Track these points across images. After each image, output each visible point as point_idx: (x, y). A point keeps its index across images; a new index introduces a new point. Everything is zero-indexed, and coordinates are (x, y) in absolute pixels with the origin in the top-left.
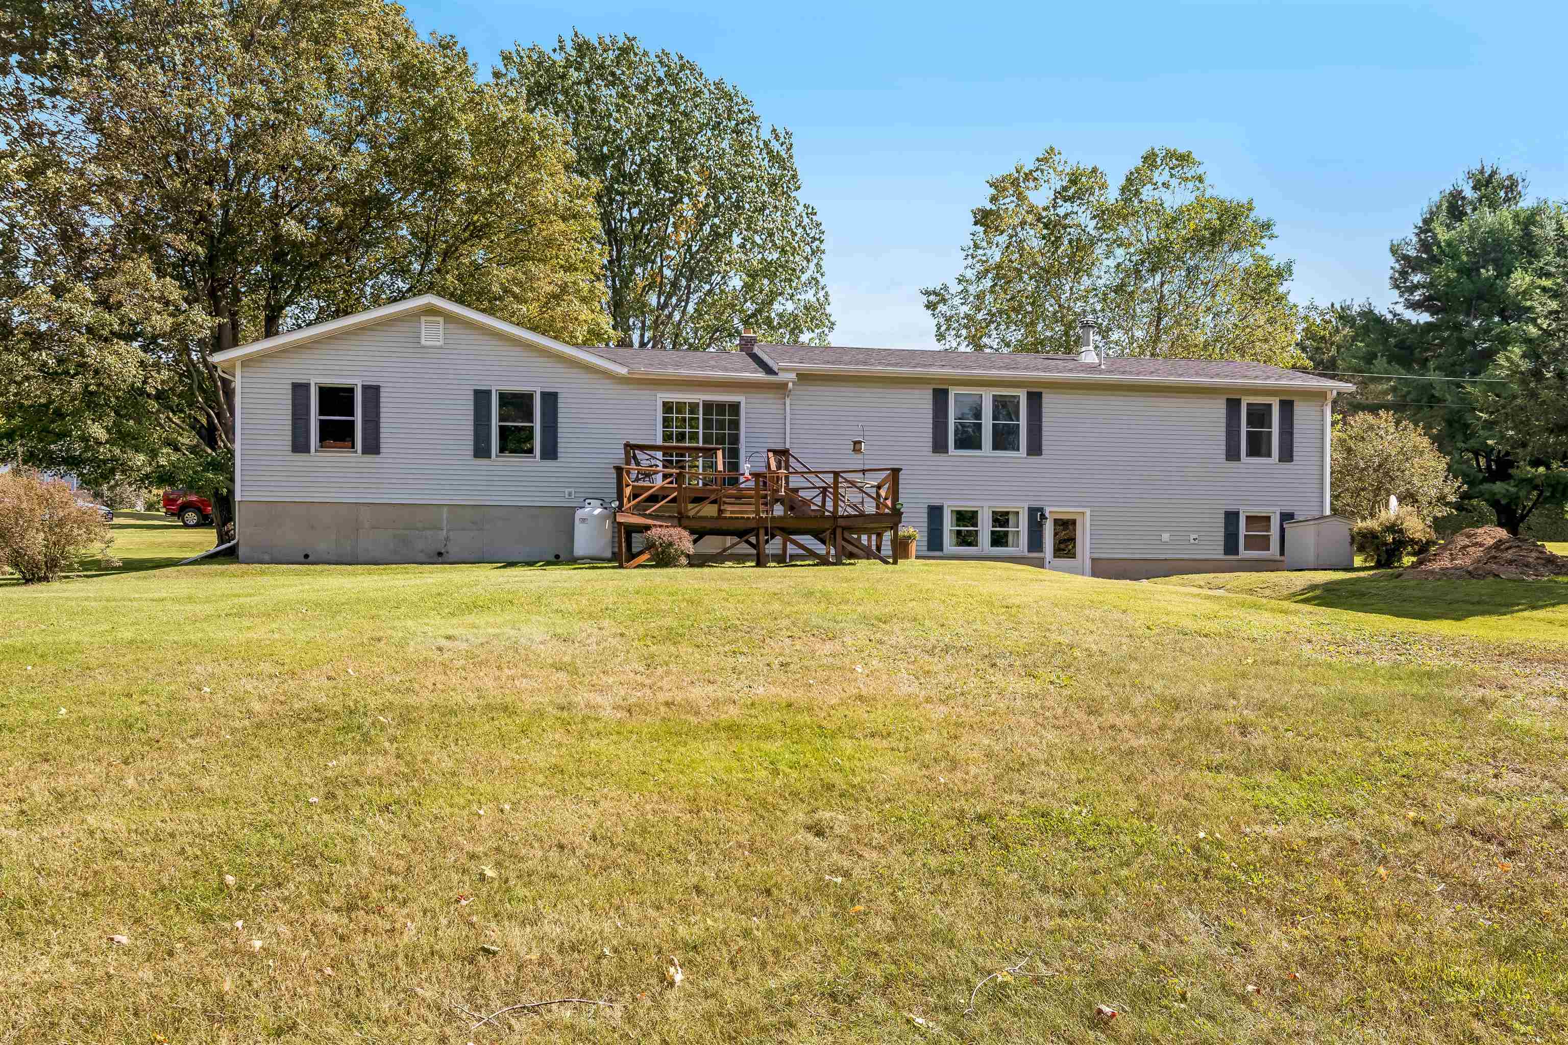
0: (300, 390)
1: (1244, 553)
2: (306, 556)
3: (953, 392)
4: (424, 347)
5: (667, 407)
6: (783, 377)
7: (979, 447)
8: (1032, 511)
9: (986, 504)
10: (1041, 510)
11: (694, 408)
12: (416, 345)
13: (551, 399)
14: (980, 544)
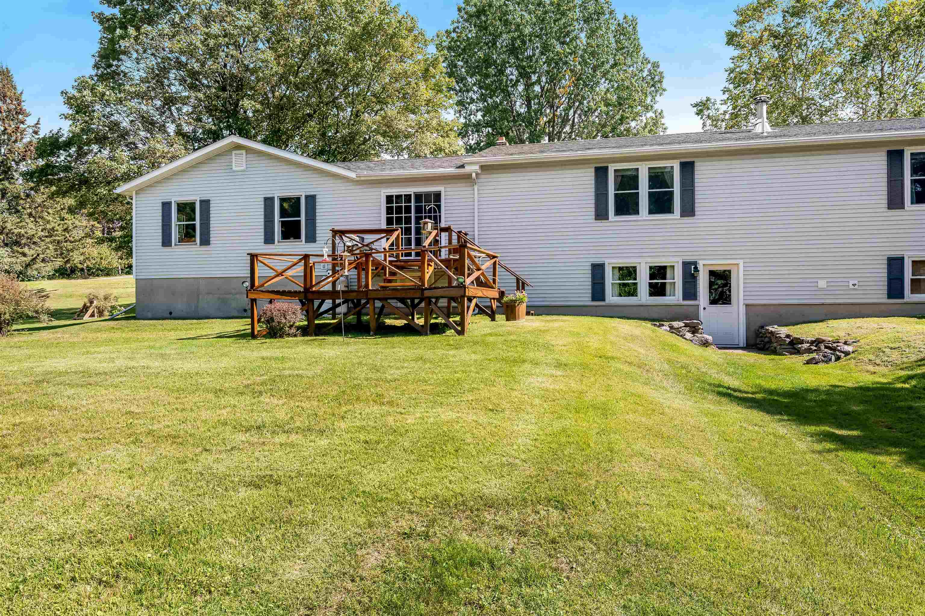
0: (166, 206)
1: (910, 297)
2: (171, 313)
3: (612, 168)
4: (234, 172)
5: (389, 199)
6: (468, 169)
7: (637, 212)
8: (686, 265)
9: (643, 261)
10: (695, 263)
11: (408, 198)
12: (231, 171)
13: (311, 199)
14: (639, 295)
